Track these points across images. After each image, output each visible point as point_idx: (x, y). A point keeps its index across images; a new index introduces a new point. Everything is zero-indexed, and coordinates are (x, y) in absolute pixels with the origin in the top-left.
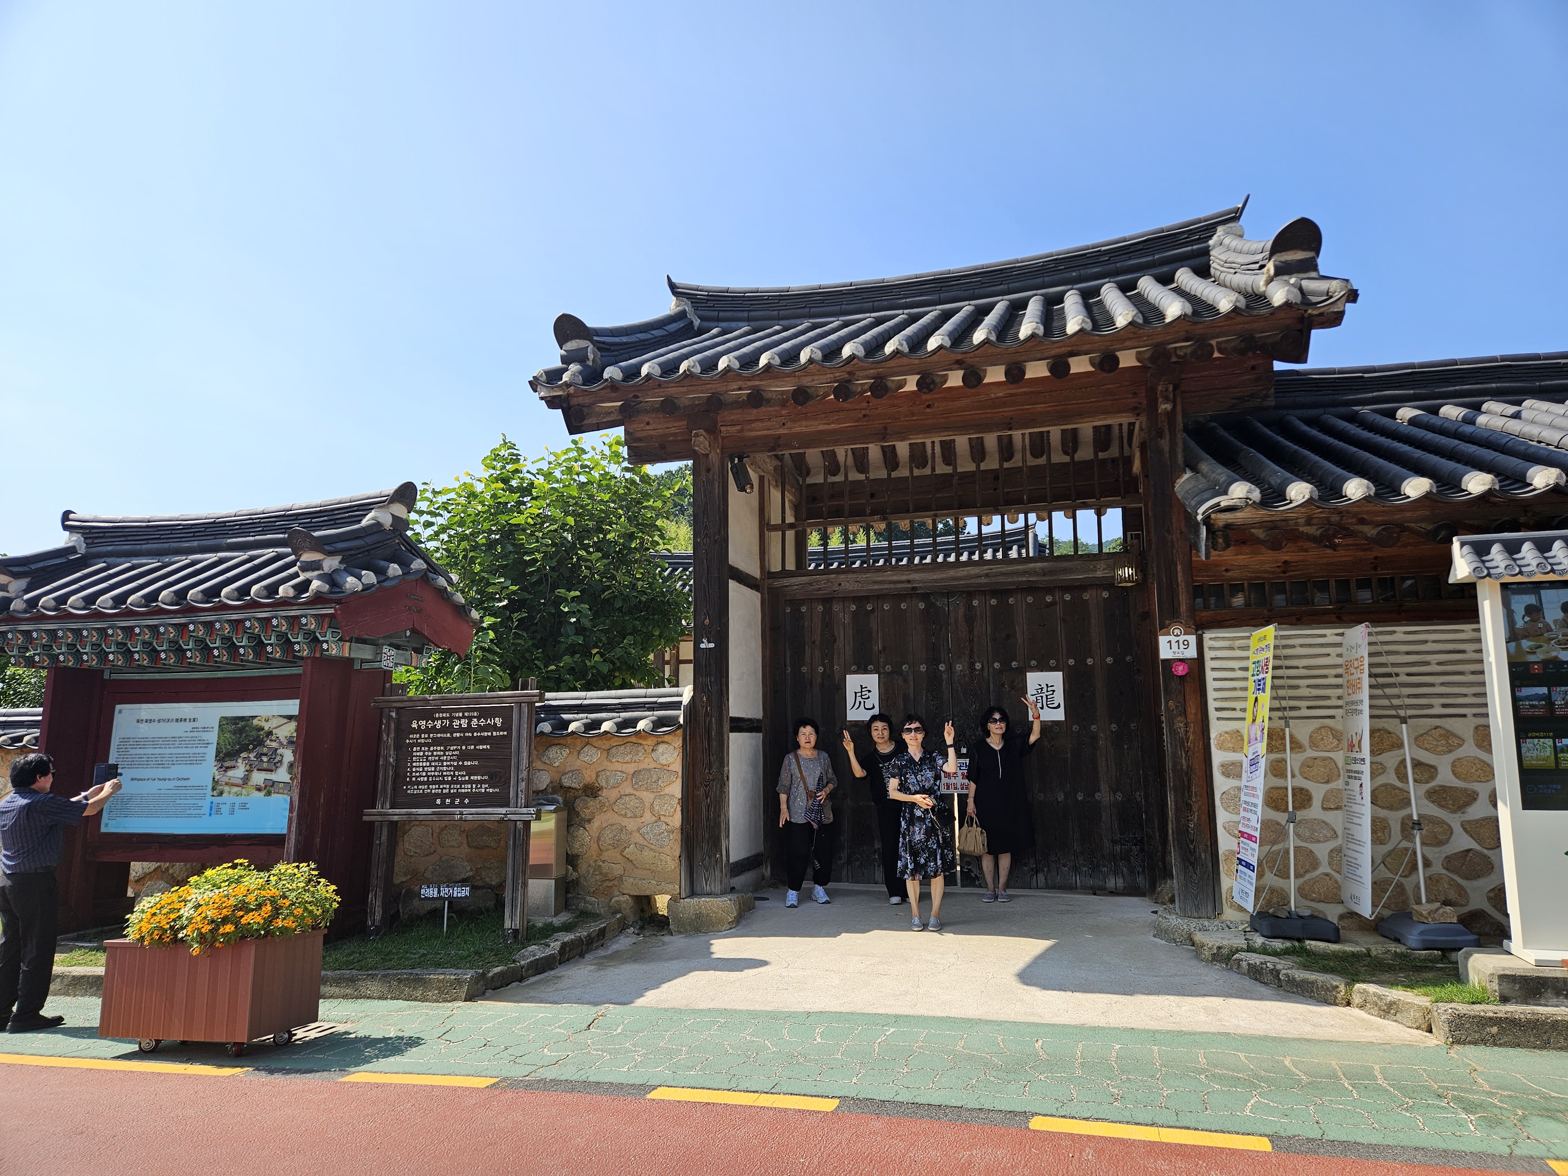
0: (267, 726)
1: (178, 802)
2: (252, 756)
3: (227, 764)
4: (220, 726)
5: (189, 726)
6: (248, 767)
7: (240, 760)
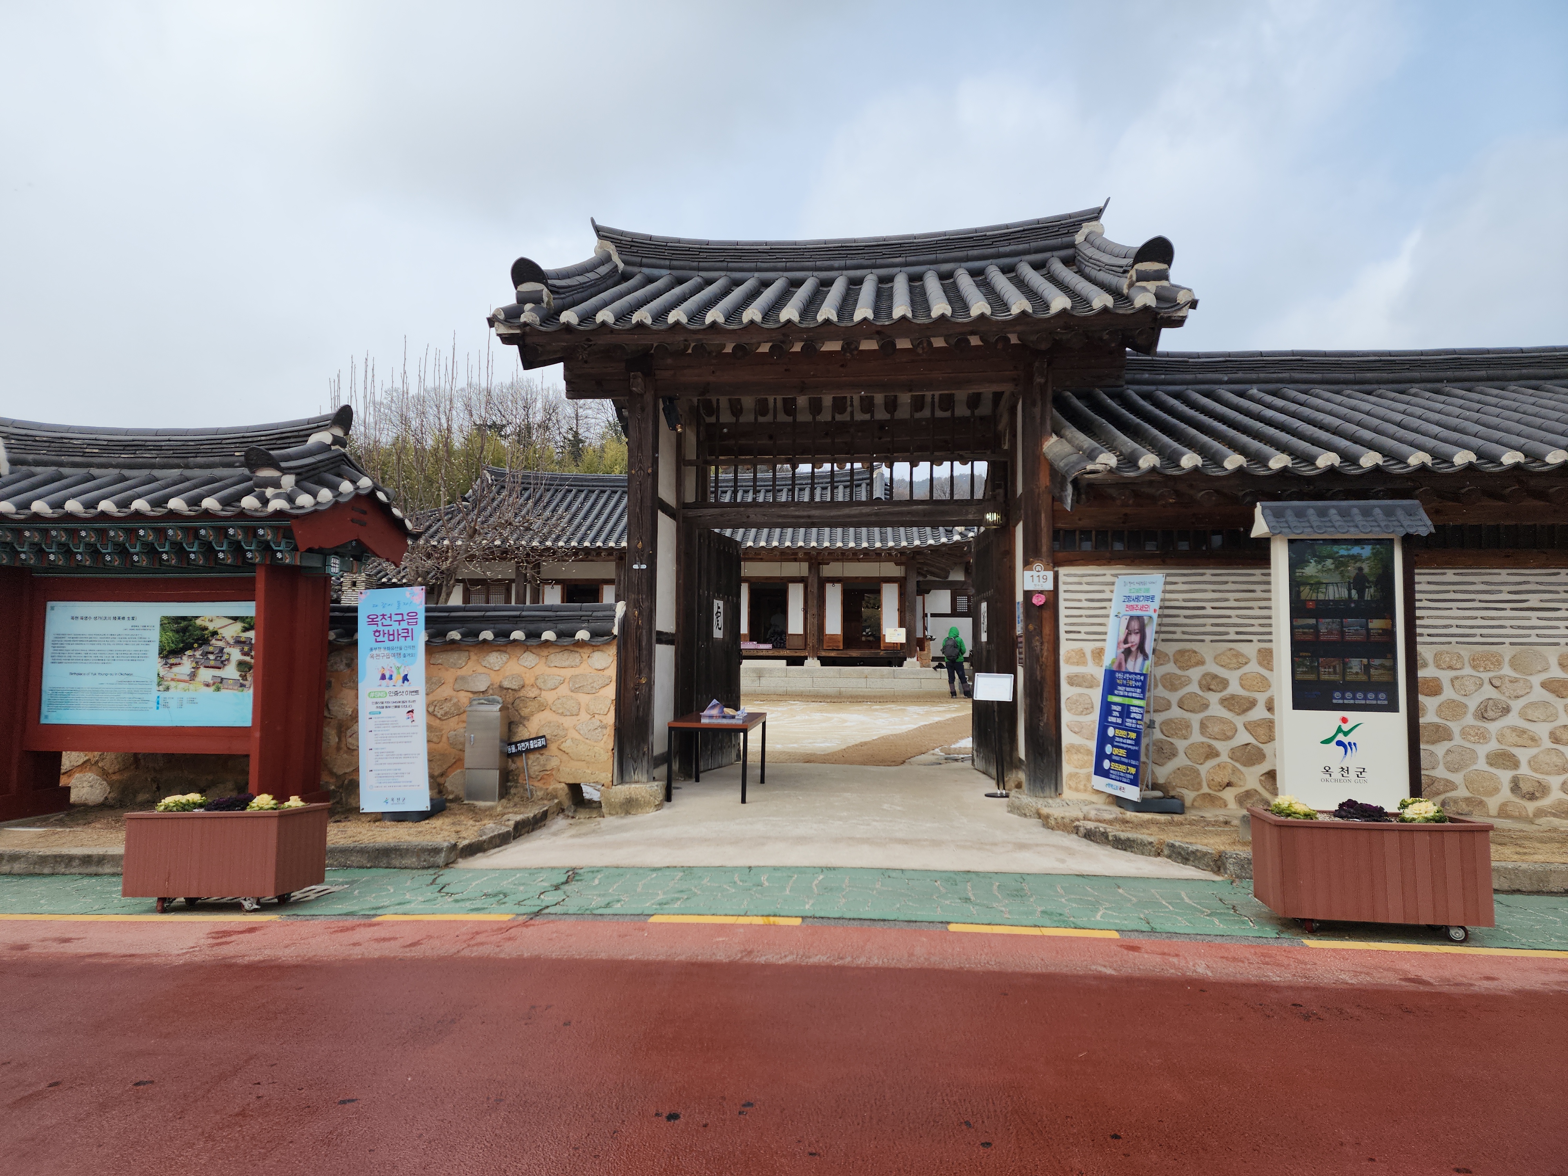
0: (211, 627)
1: (122, 695)
2: (198, 654)
3: (172, 661)
4: (161, 625)
5: (128, 624)
6: (194, 665)
7: (185, 658)
